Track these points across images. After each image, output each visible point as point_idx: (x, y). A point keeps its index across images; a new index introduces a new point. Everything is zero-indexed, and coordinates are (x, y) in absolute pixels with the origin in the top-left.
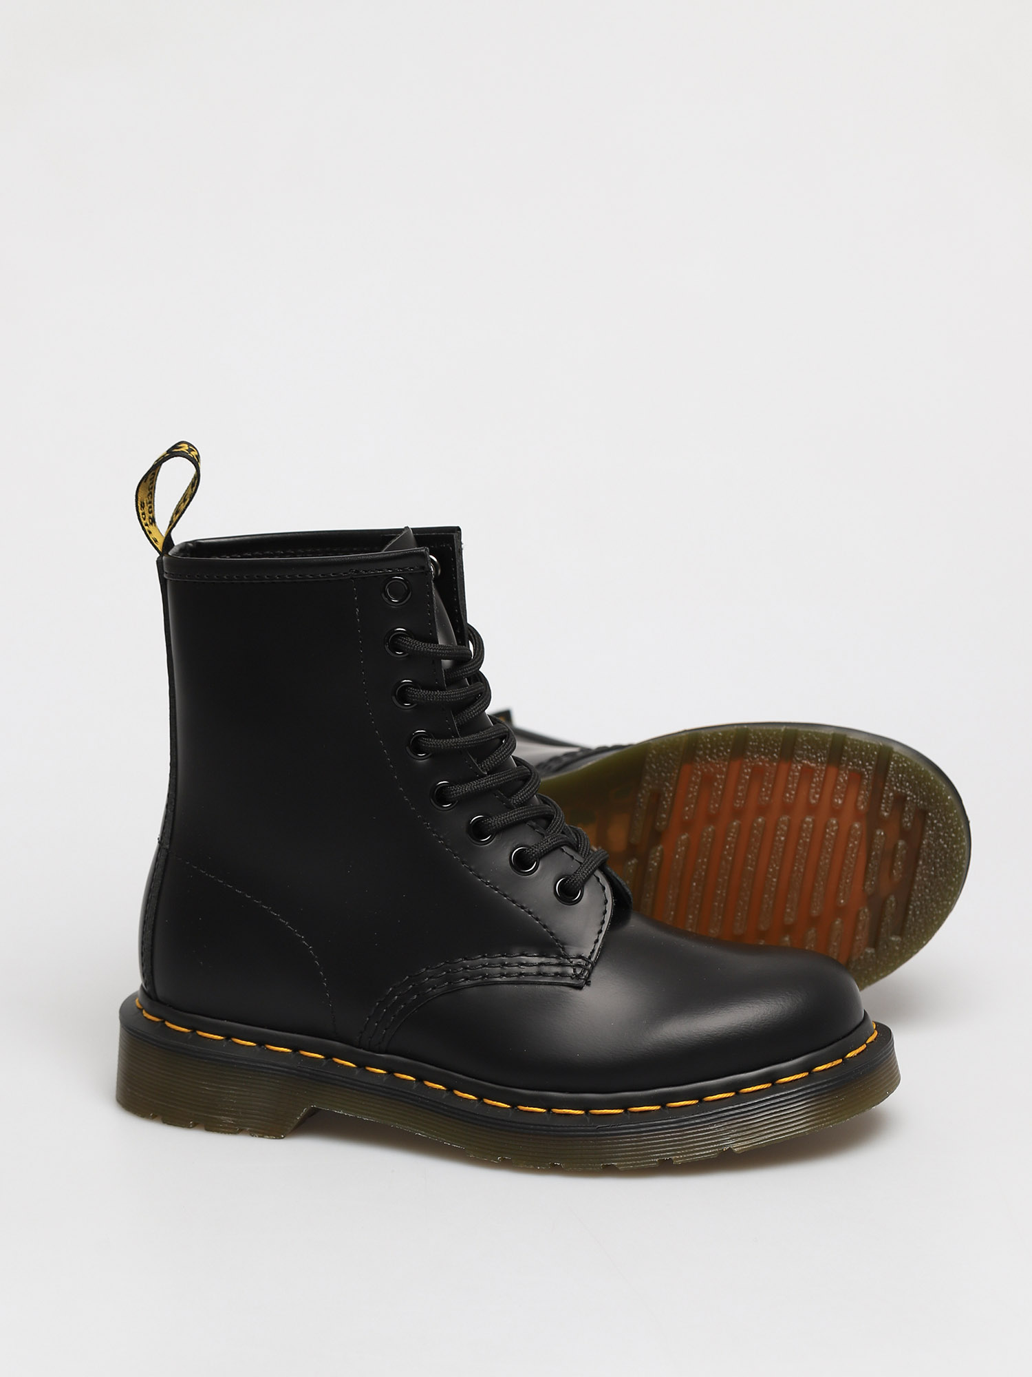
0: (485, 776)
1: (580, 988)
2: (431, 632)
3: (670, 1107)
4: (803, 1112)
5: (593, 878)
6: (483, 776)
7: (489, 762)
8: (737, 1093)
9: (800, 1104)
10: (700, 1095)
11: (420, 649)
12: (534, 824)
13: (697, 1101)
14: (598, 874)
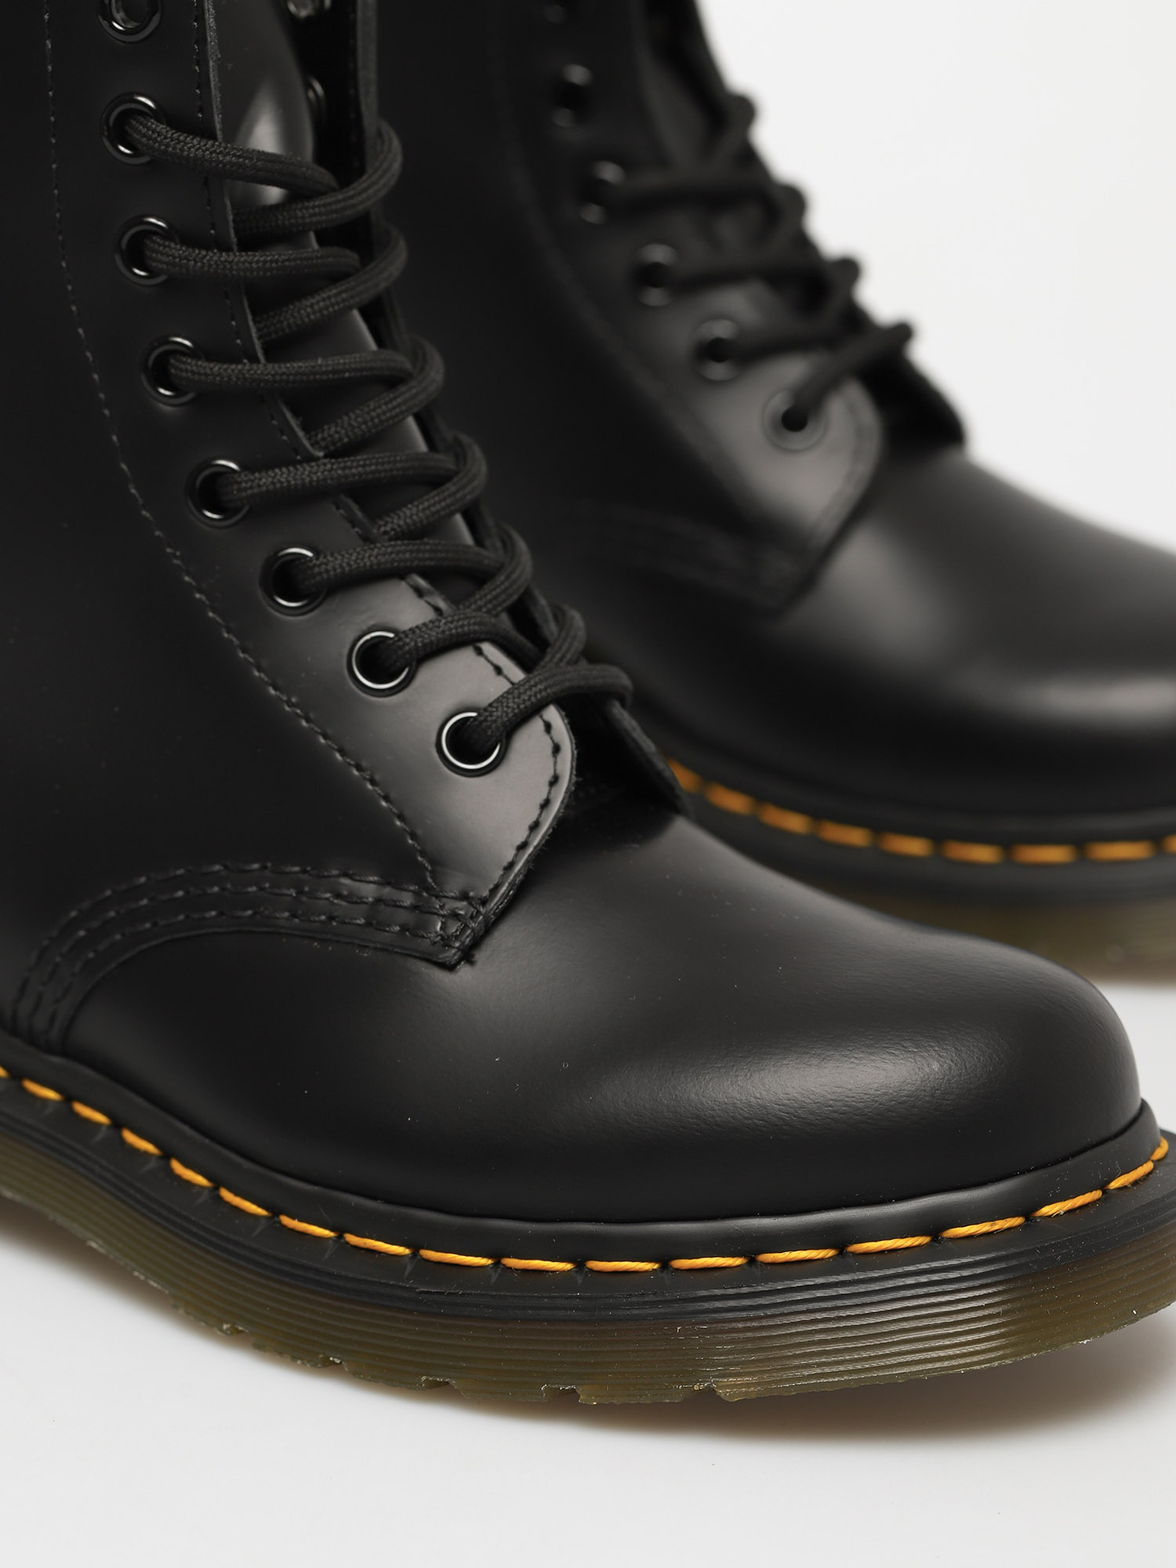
0: (317, 459)
1: (451, 968)
2: (201, 110)
3: (591, 1271)
4: (980, 1313)
5: (537, 725)
6: (310, 459)
7: (337, 431)
8: (752, 1261)
9: (977, 1293)
10: (664, 1252)
11: (182, 150)
12: (422, 583)
13: (656, 1266)
14: (553, 714)
